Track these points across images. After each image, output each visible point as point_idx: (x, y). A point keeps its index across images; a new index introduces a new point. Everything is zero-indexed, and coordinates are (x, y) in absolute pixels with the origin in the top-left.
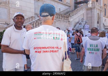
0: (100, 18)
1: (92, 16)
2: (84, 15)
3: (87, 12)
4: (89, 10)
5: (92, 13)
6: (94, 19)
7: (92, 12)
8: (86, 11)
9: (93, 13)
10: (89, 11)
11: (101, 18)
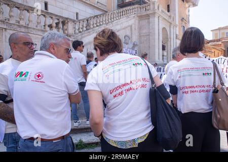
0: (169, 40)
1: (149, 33)
2: (133, 29)
3: (139, 23)
4: (143, 20)
5: (149, 25)
6: (154, 39)
7: (149, 23)
8: (137, 21)
9: (151, 25)
10: (144, 22)
11: (170, 38)
